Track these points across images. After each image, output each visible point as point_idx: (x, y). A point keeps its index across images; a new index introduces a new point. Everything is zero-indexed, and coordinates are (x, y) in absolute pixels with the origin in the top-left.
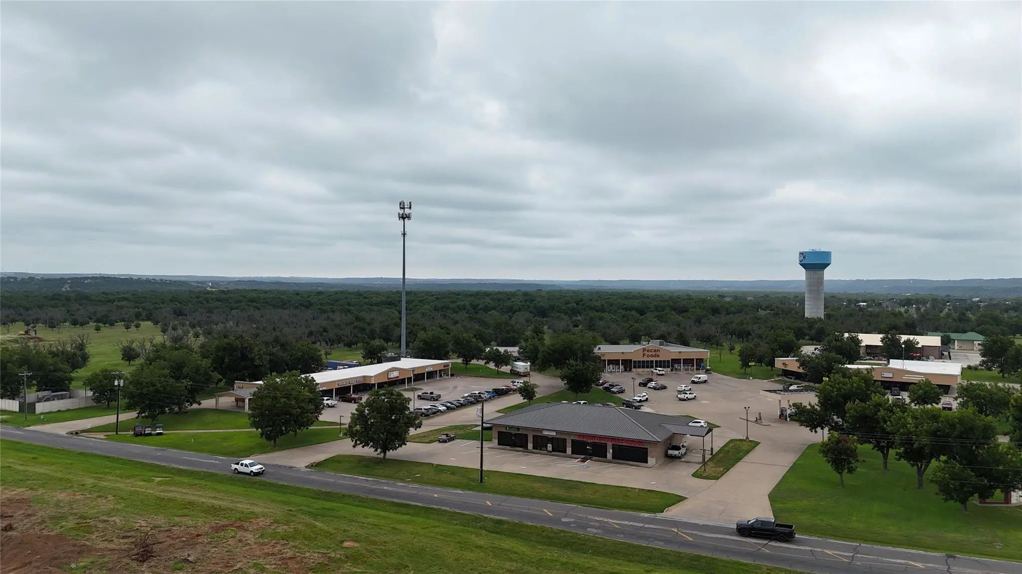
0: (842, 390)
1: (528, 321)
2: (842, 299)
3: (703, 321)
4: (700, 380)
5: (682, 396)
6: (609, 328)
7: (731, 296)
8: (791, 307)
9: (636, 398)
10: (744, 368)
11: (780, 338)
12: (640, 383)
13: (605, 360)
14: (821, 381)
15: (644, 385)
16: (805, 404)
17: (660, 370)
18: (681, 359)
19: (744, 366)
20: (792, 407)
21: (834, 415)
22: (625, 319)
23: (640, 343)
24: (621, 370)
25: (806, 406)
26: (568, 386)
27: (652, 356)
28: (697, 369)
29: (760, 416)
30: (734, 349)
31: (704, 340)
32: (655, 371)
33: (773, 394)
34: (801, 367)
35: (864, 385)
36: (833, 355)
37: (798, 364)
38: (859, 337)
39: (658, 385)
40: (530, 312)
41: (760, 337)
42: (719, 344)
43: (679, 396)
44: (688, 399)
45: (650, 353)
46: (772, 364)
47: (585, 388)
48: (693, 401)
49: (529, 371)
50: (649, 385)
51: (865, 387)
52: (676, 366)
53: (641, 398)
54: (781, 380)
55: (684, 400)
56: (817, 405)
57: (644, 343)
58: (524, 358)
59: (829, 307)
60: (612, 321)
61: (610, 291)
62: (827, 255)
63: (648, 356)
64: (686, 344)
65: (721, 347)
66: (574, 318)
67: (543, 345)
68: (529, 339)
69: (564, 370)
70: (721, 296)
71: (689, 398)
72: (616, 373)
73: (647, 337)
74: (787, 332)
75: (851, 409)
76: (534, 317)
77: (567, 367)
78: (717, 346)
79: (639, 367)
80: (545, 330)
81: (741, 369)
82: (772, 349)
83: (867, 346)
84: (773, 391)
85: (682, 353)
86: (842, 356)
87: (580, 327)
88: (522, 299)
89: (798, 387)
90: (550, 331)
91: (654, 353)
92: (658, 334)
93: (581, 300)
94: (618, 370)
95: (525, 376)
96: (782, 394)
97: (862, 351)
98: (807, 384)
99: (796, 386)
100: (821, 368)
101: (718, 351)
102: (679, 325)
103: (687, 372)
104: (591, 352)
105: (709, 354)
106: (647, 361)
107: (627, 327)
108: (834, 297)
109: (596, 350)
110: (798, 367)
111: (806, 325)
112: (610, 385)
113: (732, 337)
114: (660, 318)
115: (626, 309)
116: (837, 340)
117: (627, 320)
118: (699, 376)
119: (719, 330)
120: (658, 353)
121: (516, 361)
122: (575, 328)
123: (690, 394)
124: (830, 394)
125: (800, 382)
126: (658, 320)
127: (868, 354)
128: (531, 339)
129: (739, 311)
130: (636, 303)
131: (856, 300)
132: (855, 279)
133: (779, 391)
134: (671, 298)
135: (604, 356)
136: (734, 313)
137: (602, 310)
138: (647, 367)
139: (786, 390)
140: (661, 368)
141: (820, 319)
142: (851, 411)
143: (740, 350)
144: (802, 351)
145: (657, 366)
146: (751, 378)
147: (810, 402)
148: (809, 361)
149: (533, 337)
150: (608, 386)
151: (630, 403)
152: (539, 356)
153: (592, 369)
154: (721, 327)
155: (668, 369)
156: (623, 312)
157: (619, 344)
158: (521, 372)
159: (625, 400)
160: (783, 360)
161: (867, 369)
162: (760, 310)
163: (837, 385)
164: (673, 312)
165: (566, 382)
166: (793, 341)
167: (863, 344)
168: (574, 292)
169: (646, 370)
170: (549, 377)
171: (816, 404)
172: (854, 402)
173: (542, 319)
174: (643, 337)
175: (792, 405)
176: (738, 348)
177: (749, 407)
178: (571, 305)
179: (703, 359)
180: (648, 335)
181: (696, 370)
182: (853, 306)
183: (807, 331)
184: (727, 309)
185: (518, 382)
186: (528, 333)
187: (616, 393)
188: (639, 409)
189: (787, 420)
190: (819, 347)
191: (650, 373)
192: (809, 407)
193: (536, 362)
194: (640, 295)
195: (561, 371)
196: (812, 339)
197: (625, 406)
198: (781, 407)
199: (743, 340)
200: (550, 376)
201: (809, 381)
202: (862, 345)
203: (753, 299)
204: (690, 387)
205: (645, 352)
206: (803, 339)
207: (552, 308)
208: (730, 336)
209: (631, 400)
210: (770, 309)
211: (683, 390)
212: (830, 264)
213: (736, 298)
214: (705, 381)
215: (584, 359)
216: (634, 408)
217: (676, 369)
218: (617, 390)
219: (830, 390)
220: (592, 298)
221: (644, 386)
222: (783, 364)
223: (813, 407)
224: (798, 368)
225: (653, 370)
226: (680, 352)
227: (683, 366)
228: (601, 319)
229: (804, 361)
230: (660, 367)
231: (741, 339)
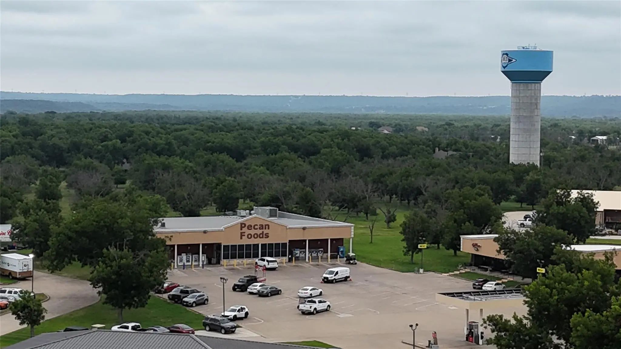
0: (566, 291)
1: (28, 173)
2: (570, 129)
3: (344, 170)
4: (336, 277)
5: (306, 307)
6: (180, 186)
7: (390, 125)
8: (488, 144)
9: (227, 313)
10: (410, 253)
11: (468, 201)
12: (235, 285)
13: (174, 246)
14: (534, 275)
15: (241, 288)
16: (508, 317)
17: (270, 261)
18: (305, 241)
19: (409, 251)
20: (488, 322)
21: (552, 334)
22: (210, 168)
23: (235, 214)
24: (201, 263)
25: (509, 321)
26: (104, 296)
27: (257, 236)
28: (333, 257)
29: (435, 338)
30: (394, 220)
31: (346, 205)
32: (261, 263)
33: (456, 300)
34: (502, 251)
35: (600, 283)
36: (553, 229)
37: (497, 246)
38: (594, 198)
39: (267, 289)
40: (33, 157)
41: (437, 198)
42: (369, 212)
43: (302, 307)
44: (317, 312)
45: (253, 232)
46: (455, 245)
47: (135, 299)
48: (325, 315)
49: (32, 270)
50: (251, 289)
51: (601, 287)
52: (298, 252)
53: (236, 313)
54: (469, 272)
55: (310, 313)
56: (527, 319)
57: (243, 213)
58: (21, 245)
59: (548, 144)
60: (187, 173)
61: (182, 116)
62: (547, 56)
63: (250, 236)
64: (314, 213)
65: (374, 217)
66: (117, 167)
67: (58, 221)
68: (31, 211)
69: (97, 267)
70: (375, 125)
71: (318, 309)
72: (193, 269)
73: (248, 201)
74: (480, 188)
75: (578, 324)
76: (40, 166)
77: (104, 262)
78: (367, 214)
79: (234, 257)
80: (62, 190)
81: (405, 255)
82: (455, 221)
83: (605, 211)
84: (456, 293)
85: (307, 230)
86: (566, 232)
87: (128, 182)
88: (17, 132)
89: (496, 284)
90: (72, 191)
91: (261, 231)
92: (265, 195)
93: (130, 134)
94: (197, 263)
95: (24, 279)
96: (471, 300)
97: (599, 220)
98: (511, 279)
99: (494, 283)
100: (534, 252)
101: (369, 224)
102: (302, 179)
103: (317, 263)
104: (149, 232)
105: (353, 230)
106: (248, 246)
107: (214, 185)
108: (556, 125)
109: (157, 229)
110: (497, 251)
111: (510, 177)
112: (182, 292)
113: (391, 198)
114: (270, 167)
115: (213, 150)
116: (559, 203)
117: (214, 171)
118: (335, 270)
119: (370, 187)
120: (266, 231)
121: (5, 251)
122: (119, 186)
123: (320, 302)
124: (546, 299)
125: (501, 275)
126: (268, 170)
127: (608, 225)
128: (34, 210)
129: (404, 153)
130: (229, 139)
131: (591, 132)
132: (590, 95)
133: (465, 293)
134: (289, 129)
135: (170, 239)
136: (395, 156)
137: (168, 151)
138: (248, 256)
139: (478, 291)
140: (272, 256)
141: (534, 167)
142: (579, 328)
143: (405, 223)
144: (504, 223)
145: (264, 255)
146: (421, 271)
147: (515, 313)
148: (514, 241)
149: (38, 205)
150: (178, 293)
151: (217, 324)
152: (50, 243)
153: (150, 264)
154: (374, 182)
155: (284, 258)
156: (208, 156)
157: (199, 215)
158: (16, 272)
159: (207, 318)
160: (472, 239)
161: (605, 253)
162: (437, 149)
163: (557, 284)
164: (293, 155)
165: (101, 289)
166: (489, 205)
167: (601, 209)
168: (117, 117)
169: (246, 261)
170: (70, 280)
171: (524, 317)
172: (583, 314)
173: (56, 169)
174: (241, 201)
175: (486, 318)
176: (401, 218)
177: (417, 325)
178: (110, 143)
179: (342, 239)
180: (250, 197)
181: (331, 258)
182: (586, 140)
183: (513, 187)
184: (384, 149)
185: (10, 292)
186: (31, 197)
187: (192, 306)
188: (233, 332)
189: (478, 344)
190: (530, 213)
191: (253, 266)
192: (513, 322)
193: (45, 254)
194: (236, 124)
195: (92, 269)
196: (520, 200)
197: (208, 328)
198: (470, 321)
199: (409, 203)
200: (71, 277)
201: (513, 274)
202: (598, 210)
203: (427, 129)
204: (320, 290)
205: (245, 229)
206: (507, 200)
207: (76, 147)
208: (388, 197)
209: (219, 318)
210: (453, 147)
211: (308, 295)
212: (551, 72)
213: (398, 128)
214: (346, 279)
215: (134, 246)
216: (223, 331)
217: (297, 259)
218: (194, 300)
219: (547, 293)
220: (150, 130)
221: (242, 291)
222: (475, 245)
223: (520, 321)
224: (497, 253)
225: (257, 260)
226: (304, 229)
227: (310, 252)
228: (166, 168)
229: (507, 240)
230: (269, 256)
231: (407, 201)
